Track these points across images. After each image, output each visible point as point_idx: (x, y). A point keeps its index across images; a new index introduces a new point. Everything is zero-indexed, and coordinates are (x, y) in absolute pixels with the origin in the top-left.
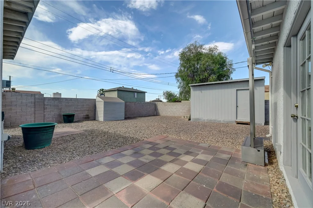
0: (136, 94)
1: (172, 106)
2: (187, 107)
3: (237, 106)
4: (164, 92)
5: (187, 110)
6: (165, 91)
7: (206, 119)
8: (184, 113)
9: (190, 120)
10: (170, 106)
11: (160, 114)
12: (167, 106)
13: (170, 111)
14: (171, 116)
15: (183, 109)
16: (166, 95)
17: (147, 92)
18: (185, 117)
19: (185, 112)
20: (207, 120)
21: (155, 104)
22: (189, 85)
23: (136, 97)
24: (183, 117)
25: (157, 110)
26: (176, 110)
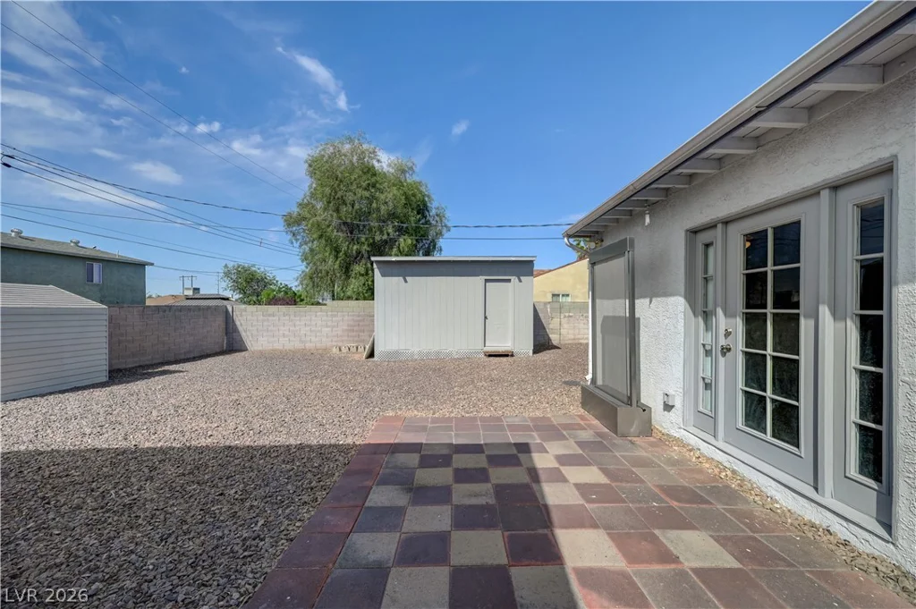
0: (96, 266)
1: (292, 317)
2: (346, 318)
3: (486, 318)
4: (226, 266)
5: (345, 328)
6: (231, 265)
7: (416, 350)
8: (335, 339)
9: (371, 355)
10: (287, 318)
11: (248, 344)
12: (276, 318)
13: (287, 333)
14: (292, 348)
15: (333, 327)
16: (234, 277)
17: (152, 264)
18: (343, 348)
19: (340, 333)
20: (420, 353)
21: (227, 311)
22: (373, 259)
23: (96, 279)
24: (335, 350)
25: (236, 330)
26: (308, 328)
